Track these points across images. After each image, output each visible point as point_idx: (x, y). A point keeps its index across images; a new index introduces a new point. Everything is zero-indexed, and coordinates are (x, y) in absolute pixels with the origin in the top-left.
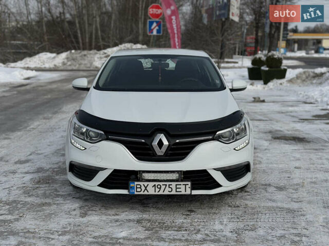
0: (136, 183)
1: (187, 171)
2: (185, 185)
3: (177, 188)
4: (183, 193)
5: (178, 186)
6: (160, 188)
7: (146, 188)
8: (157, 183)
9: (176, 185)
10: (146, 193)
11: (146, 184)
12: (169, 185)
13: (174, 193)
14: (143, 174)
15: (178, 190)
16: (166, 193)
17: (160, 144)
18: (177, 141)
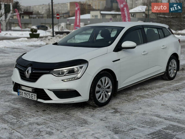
0: (20, 90)
1: (36, 88)
2: (35, 95)
3: (32, 96)
4: (34, 99)
5: (32, 95)
6: (26, 95)
7: (22, 93)
8: (25, 92)
9: (32, 94)
10: (22, 96)
11: (22, 91)
12: (29, 94)
13: (31, 98)
14: (22, 86)
15: (32, 97)
16: (28, 98)
17: (28, 72)
18: (34, 72)
